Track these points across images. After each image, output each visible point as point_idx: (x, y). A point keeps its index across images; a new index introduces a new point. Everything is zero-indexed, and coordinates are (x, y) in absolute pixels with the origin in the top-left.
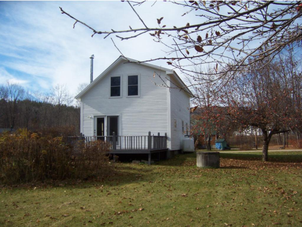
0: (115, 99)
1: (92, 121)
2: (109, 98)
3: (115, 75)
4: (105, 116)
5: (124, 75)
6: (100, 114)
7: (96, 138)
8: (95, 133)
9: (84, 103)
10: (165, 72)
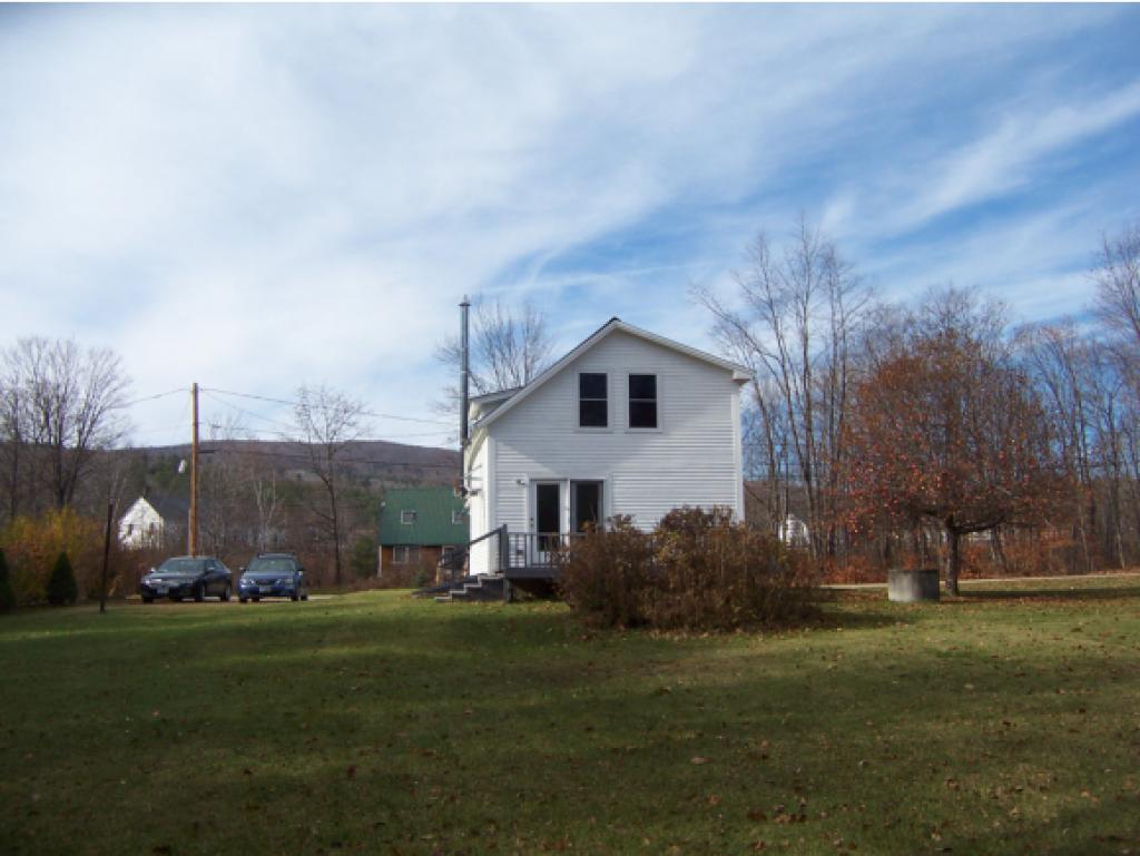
0: (593, 435)
1: (525, 493)
2: (577, 432)
3: (593, 367)
4: (565, 480)
5: (618, 371)
6: (547, 473)
7: (535, 538)
8: (532, 526)
9: (497, 441)
10: (731, 372)
